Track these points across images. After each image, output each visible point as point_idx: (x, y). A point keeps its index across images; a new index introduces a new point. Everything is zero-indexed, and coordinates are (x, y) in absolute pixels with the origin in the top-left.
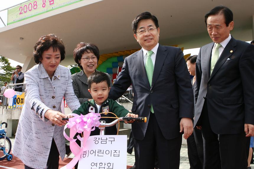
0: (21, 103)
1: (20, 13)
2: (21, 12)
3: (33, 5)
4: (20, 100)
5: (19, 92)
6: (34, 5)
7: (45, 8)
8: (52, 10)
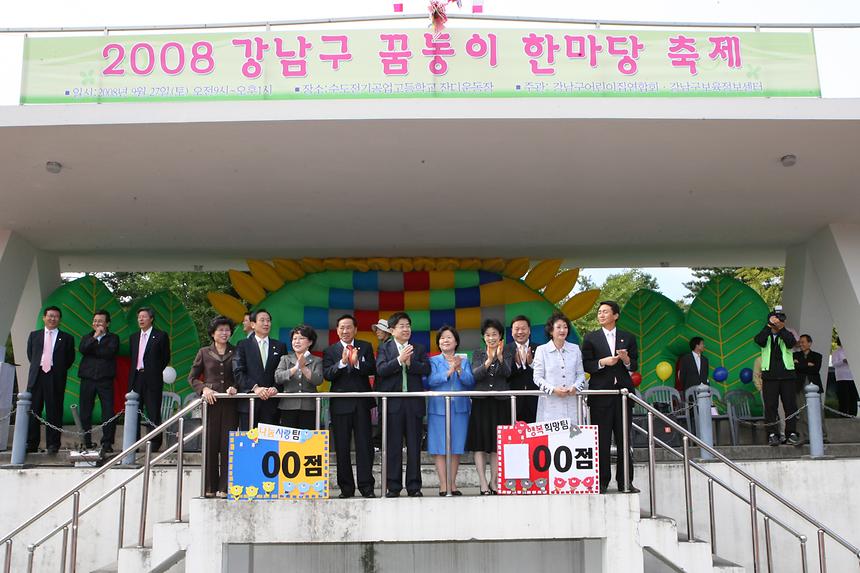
0: (308, 474)
1: (109, 71)
2: (119, 68)
3: (189, 56)
4: (303, 461)
5: (292, 429)
6: (197, 57)
7: (258, 82)
8: (291, 97)
